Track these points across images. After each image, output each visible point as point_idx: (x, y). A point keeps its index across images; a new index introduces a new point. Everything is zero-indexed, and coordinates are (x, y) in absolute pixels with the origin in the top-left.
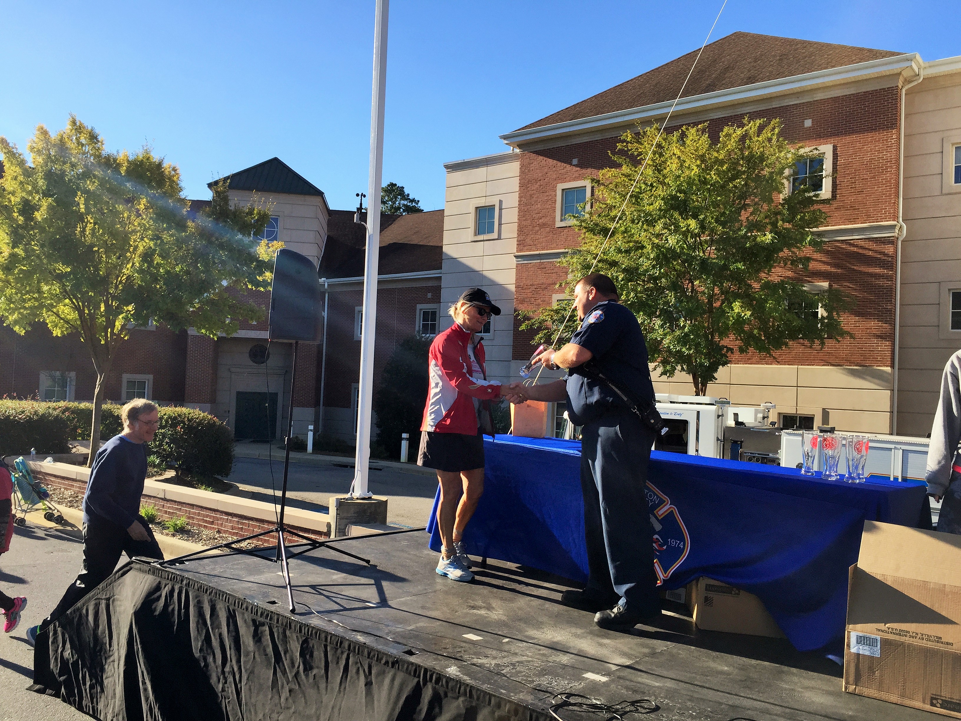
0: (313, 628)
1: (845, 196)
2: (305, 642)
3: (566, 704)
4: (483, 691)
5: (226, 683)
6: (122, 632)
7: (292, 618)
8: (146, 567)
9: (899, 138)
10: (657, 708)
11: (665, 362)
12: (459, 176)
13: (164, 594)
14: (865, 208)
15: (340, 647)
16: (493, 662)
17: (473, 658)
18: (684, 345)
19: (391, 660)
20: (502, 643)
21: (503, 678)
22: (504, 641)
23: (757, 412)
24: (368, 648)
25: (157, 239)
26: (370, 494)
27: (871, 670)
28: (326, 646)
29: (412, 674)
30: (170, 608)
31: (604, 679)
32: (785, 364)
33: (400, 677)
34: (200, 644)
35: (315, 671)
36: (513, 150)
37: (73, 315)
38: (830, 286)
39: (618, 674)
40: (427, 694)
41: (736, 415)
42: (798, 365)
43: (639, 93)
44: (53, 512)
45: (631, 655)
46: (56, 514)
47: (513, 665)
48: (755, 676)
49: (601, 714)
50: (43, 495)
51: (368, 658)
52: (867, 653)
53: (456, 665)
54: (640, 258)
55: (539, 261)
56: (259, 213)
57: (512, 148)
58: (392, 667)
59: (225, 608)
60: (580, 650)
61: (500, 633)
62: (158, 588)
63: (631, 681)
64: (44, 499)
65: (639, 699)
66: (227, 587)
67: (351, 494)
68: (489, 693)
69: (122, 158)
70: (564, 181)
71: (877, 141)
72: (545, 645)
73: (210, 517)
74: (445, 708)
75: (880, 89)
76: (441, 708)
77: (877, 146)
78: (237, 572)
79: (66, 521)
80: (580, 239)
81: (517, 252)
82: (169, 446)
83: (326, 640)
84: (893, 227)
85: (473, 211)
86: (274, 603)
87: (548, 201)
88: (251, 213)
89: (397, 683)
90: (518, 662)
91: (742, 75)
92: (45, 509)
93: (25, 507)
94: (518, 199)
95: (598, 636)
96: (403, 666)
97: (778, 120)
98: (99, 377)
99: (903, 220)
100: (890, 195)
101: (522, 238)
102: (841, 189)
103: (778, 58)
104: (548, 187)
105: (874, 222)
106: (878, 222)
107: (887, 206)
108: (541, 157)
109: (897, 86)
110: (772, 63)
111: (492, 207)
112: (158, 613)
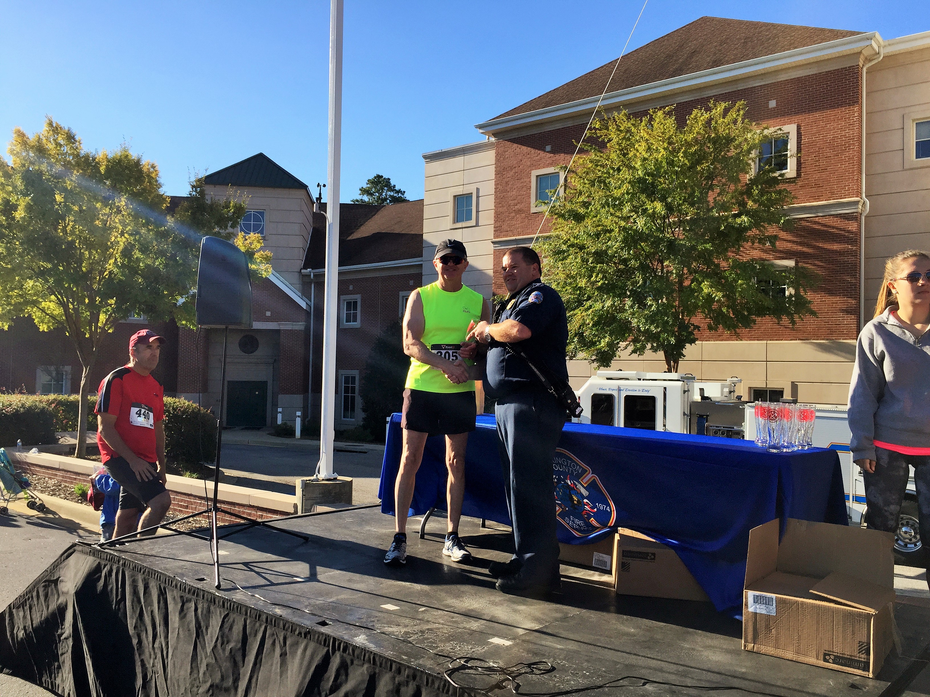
0: (235, 602)
1: (810, 174)
2: (226, 616)
3: (463, 667)
4: (385, 658)
5: (156, 658)
7: (217, 594)
8: (87, 549)
9: (861, 116)
10: (553, 669)
11: (635, 341)
12: (438, 166)
13: (103, 574)
14: (828, 186)
15: (259, 620)
16: (403, 630)
17: (385, 627)
18: (653, 323)
19: (303, 631)
20: (417, 611)
21: (409, 644)
22: (421, 610)
23: (723, 387)
24: (283, 620)
25: (136, 235)
26: (336, 475)
27: (768, 628)
28: (245, 619)
29: (323, 643)
30: (109, 588)
31: (508, 643)
32: (755, 340)
33: (312, 645)
34: (134, 621)
36: (488, 139)
37: (58, 311)
38: (796, 263)
39: (524, 638)
40: (335, 662)
41: (702, 390)
42: (767, 340)
44: (36, 501)
45: (543, 619)
46: (38, 502)
47: (422, 632)
48: (659, 636)
49: (495, 676)
50: (25, 485)
51: (284, 629)
52: (764, 612)
53: (365, 633)
54: (608, 241)
56: (235, 206)
57: (487, 137)
58: (305, 637)
59: (157, 586)
60: (493, 617)
61: (419, 602)
62: (98, 569)
63: (535, 644)
64: (25, 488)
65: (538, 661)
66: (159, 566)
67: (317, 475)
68: (390, 660)
69: (101, 157)
70: (538, 167)
71: (839, 120)
72: (461, 611)
73: (185, 501)
74: (351, 676)
75: (842, 69)
76: (347, 675)
77: (840, 124)
78: (174, 552)
79: (47, 508)
81: (494, 238)
83: (246, 614)
84: (856, 203)
85: (451, 199)
86: (203, 580)
87: (523, 187)
88: (227, 206)
89: (308, 653)
90: (428, 629)
91: (708, 59)
92: (27, 498)
93: (7, 496)
94: (494, 187)
95: (514, 602)
96: (314, 636)
97: (743, 102)
98: (84, 370)
99: (866, 196)
100: (853, 172)
101: (498, 224)
102: (805, 167)
103: (743, 41)
104: (523, 174)
105: (838, 199)
106: (842, 198)
107: (851, 183)
108: (515, 145)
109: (858, 65)
110: (737, 46)
111: (470, 195)
112: (97, 592)
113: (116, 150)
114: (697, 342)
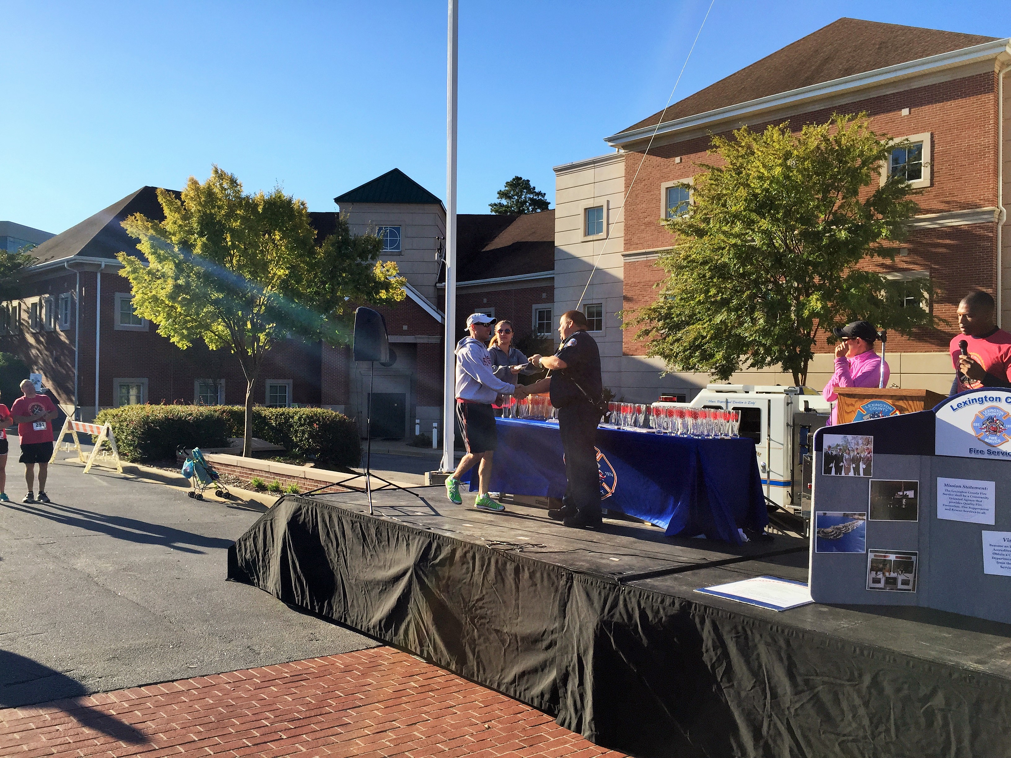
0: (382, 521)
1: (943, 183)
2: (378, 528)
3: (498, 544)
5: (339, 558)
6: (280, 536)
7: (371, 517)
9: (997, 123)
11: (755, 354)
12: (569, 179)
13: (303, 513)
14: (963, 195)
15: (395, 529)
16: (472, 532)
17: (462, 531)
19: (418, 532)
21: (472, 537)
24: (408, 528)
28: (388, 529)
29: (427, 537)
30: (307, 520)
32: (888, 352)
33: (422, 539)
34: (324, 538)
35: (383, 543)
36: (618, 151)
37: (225, 332)
38: (931, 273)
41: (806, 402)
42: (902, 353)
44: (223, 490)
49: (512, 547)
50: (214, 477)
51: (408, 532)
53: (449, 533)
55: (646, 259)
57: (617, 149)
59: (336, 515)
62: (300, 509)
64: (215, 480)
65: (538, 544)
66: (338, 505)
67: (441, 468)
69: (259, 197)
70: (667, 179)
71: (974, 127)
75: (976, 75)
79: (232, 496)
81: (625, 250)
82: (308, 441)
83: (388, 526)
84: (993, 212)
85: (582, 212)
86: (362, 511)
87: (652, 200)
88: (368, 240)
89: (421, 542)
91: (840, 67)
92: (216, 488)
93: (202, 486)
94: (624, 199)
96: (424, 534)
98: (249, 384)
99: (1003, 205)
100: (989, 180)
101: (629, 237)
102: (939, 176)
103: (877, 47)
104: (653, 187)
105: (973, 208)
106: (977, 208)
107: (986, 192)
108: (645, 157)
109: (994, 71)
110: (871, 52)
111: (600, 208)
112: (300, 523)
113: (271, 192)
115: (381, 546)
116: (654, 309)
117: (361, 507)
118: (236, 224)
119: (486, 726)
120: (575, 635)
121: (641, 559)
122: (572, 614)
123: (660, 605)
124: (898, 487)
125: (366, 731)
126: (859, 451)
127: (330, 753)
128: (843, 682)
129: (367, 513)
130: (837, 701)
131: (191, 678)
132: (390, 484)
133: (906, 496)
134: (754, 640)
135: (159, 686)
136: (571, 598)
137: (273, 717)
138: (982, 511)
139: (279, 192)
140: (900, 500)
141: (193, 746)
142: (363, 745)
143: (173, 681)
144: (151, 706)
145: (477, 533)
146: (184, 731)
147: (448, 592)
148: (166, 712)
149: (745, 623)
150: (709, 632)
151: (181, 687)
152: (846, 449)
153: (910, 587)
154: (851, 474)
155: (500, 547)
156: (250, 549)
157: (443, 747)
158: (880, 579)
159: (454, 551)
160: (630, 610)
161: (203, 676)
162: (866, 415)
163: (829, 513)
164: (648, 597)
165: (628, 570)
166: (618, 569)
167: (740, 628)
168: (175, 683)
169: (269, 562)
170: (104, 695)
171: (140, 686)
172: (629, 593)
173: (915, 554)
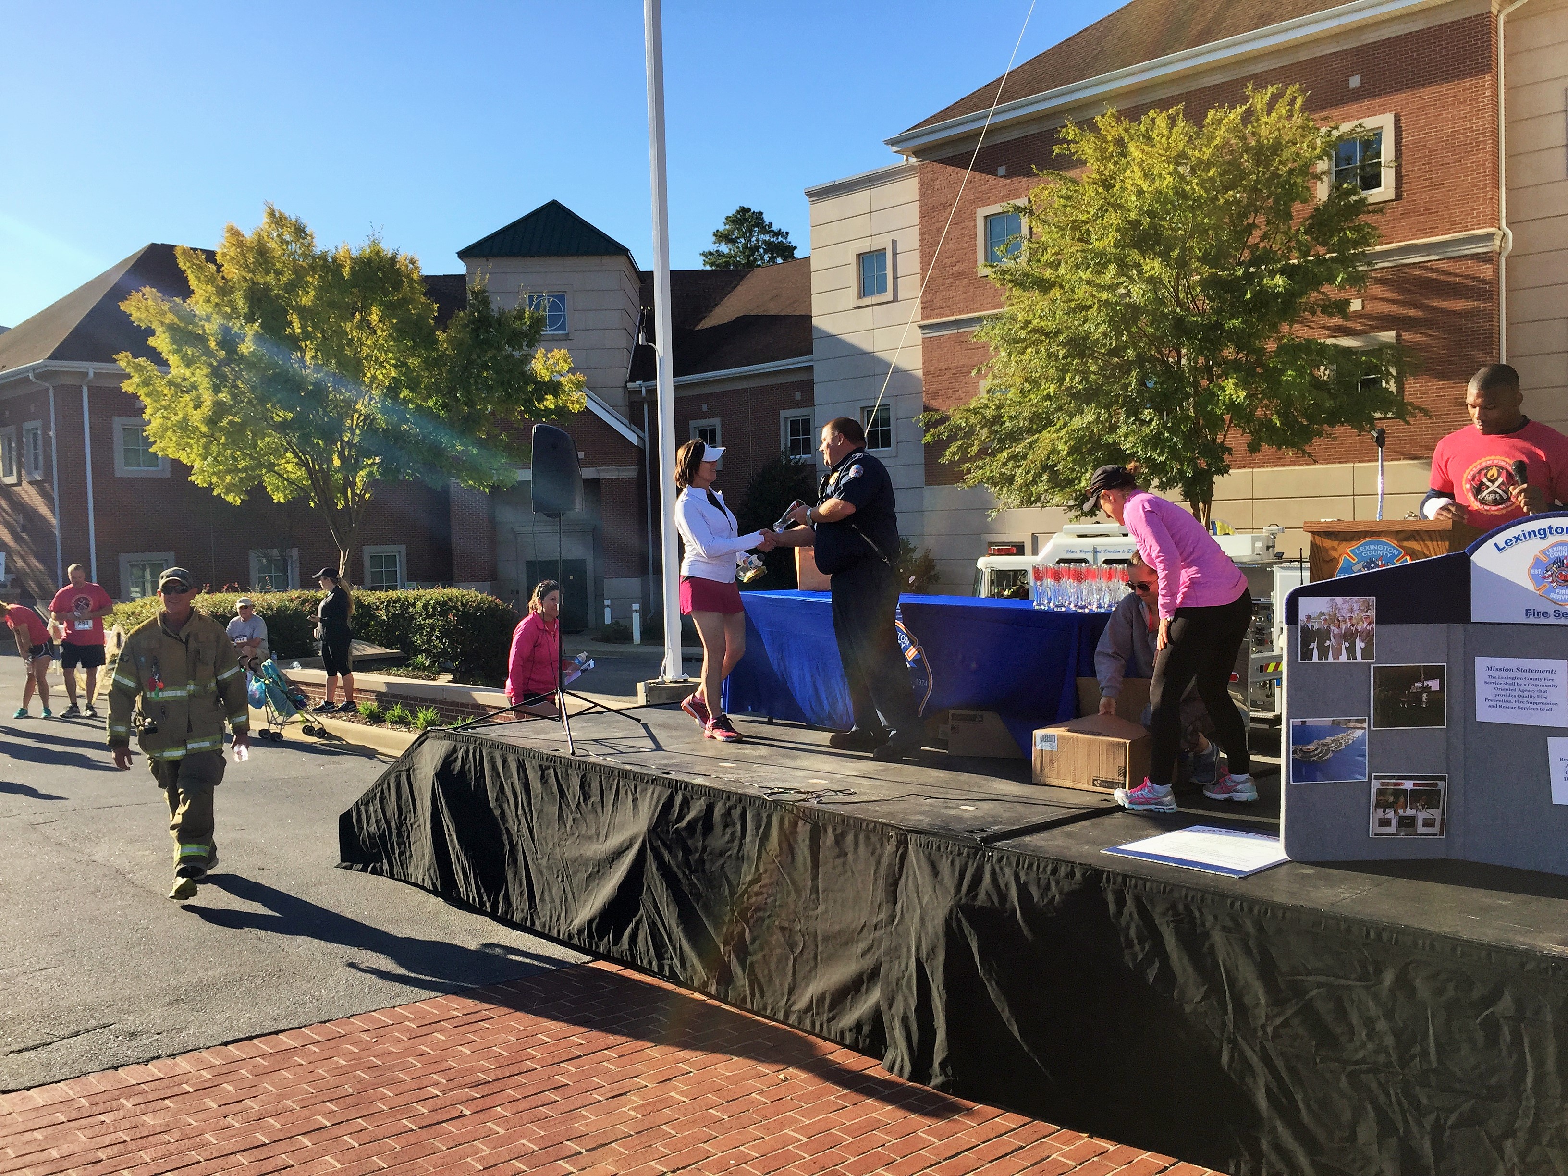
0: (589, 764)
1: (1416, 193)
2: (584, 776)
3: (780, 792)
6: (425, 795)
7: (572, 759)
8: (442, 734)
9: (1496, 95)
10: (855, 793)
12: (830, 207)
13: (460, 756)
14: (1447, 210)
15: (612, 775)
16: (735, 776)
17: (721, 775)
18: (1154, 449)
19: (650, 779)
21: (740, 783)
22: (754, 766)
23: (1255, 540)
24: (633, 773)
26: (686, 676)
28: (600, 777)
29: (667, 787)
30: (467, 767)
31: (825, 781)
32: (1335, 463)
33: (658, 790)
34: (495, 795)
35: (593, 799)
36: (907, 160)
37: (299, 474)
38: (1398, 336)
39: (841, 779)
42: (1354, 462)
43: (1096, 52)
44: (313, 725)
46: (317, 727)
47: (753, 777)
49: (804, 796)
50: (299, 706)
51: (634, 781)
52: (1048, 749)
53: (705, 778)
54: (1084, 323)
55: (956, 331)
57: (905, 157)
58: (651, 784)
59: (515, 760)
60: (819, 769)
61: (754, 761)
62: (454, 750)
63: (849, 782)
64: (300, 710)
67: (663, 677)
69: (343, 255)
70: (986, 203)
71: (1461, 103)
72: (790, 766)
74: (692, 807)
75: (1463, 19)
76: (688, 807)
77: (1463, 110)
79: (330, 734)
80: (1003, 298)
81: (923, 319)
82: (441, 641)
83: (600, 772)
84: (1490, 237)
85: (853, 260)
86: (558, 750)
87: (964, 235)
88: (520, 316)
90: (757, 775)
91: (1251, 13)
92: (303, 722)
93: (280, 720)
94: (918, 237)
96: (660, 782)
97: (1297, 86)
98: (342, 556)
99: (1509, 224)
100: (1485, 185)
101: (929, 297)
102: (1409, 182)
104: (964, 216)
105: (1461, 231)
106: (1468, 230)
107: (1481, 204)
108: (950, 169)
109: (1490, 12)
111: (882, 252)
112: (456, 772)
113: (362, 245)
114: (1231, 471)
115: (590, 803)
116: (974, 409)
117: (554, 743)
118: (307, 300)
119: (782, 1077)
120: (912, 930)
121: (1008, 805)
122: (908, 896)
123: (1051, 877)
124: (1414, 674)
125: (596, 1096)
126: (1354, 621)
127: (543, 1133)
128: (1350, 983)
129: (565, 751)
130: (1342, 1013)
131: (305, 1026)
132: (596, 705)
133: (1427, 689)
134: (1203, 924)
135: (255, 1041)
136: (905, 871)
137: (444, 1081)
138: (1548, 707)
139: (375, 243)
140: (1418, 696)
141: (324, 1134)
142: (594, 1118)
143: (277, 1033)
144: (248, 1075)
145: (743, 776)
146: (306, 1112)
147: (703, 871)
148: (273, 1084)
149: (1189, 899)
150: (1131, 914)
151: (291, 1042)
152: (1334, 619)
153: (1436, 829)
154: (1343, 658)
155: (784, 797)
156: (376, 816)
157: (719, 1114)
158: (1390, 819)
159: (710, 808)
160: (1003, 886)
161: (325, 1022)
162: (1358, 563)
163: (1310, 721)
164: (1030, 865)
165: (996, 823)
166: (976, 824)
167: (1181, 907)
168: (280, 1036)
169: (408, 837)
170: (170, 1061)
171: (226, 1044)
172: (1000, 860)
173: (1443, 778)
